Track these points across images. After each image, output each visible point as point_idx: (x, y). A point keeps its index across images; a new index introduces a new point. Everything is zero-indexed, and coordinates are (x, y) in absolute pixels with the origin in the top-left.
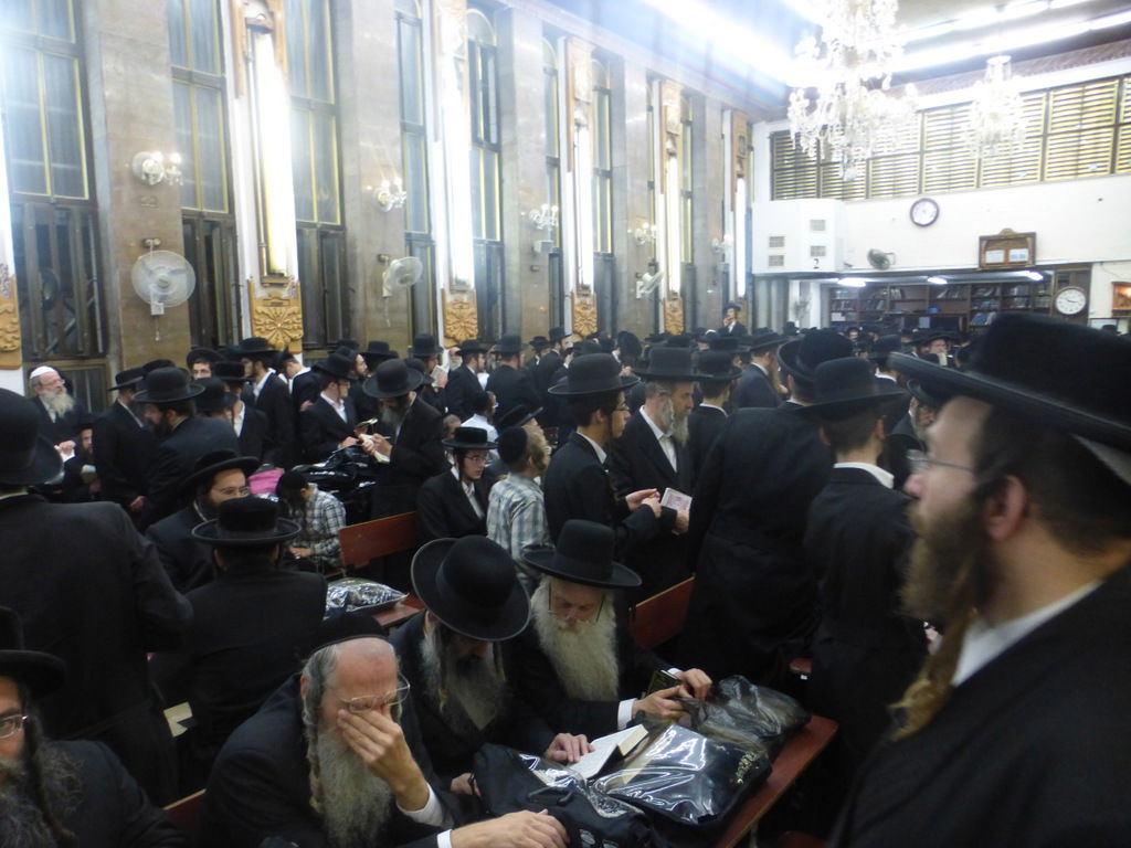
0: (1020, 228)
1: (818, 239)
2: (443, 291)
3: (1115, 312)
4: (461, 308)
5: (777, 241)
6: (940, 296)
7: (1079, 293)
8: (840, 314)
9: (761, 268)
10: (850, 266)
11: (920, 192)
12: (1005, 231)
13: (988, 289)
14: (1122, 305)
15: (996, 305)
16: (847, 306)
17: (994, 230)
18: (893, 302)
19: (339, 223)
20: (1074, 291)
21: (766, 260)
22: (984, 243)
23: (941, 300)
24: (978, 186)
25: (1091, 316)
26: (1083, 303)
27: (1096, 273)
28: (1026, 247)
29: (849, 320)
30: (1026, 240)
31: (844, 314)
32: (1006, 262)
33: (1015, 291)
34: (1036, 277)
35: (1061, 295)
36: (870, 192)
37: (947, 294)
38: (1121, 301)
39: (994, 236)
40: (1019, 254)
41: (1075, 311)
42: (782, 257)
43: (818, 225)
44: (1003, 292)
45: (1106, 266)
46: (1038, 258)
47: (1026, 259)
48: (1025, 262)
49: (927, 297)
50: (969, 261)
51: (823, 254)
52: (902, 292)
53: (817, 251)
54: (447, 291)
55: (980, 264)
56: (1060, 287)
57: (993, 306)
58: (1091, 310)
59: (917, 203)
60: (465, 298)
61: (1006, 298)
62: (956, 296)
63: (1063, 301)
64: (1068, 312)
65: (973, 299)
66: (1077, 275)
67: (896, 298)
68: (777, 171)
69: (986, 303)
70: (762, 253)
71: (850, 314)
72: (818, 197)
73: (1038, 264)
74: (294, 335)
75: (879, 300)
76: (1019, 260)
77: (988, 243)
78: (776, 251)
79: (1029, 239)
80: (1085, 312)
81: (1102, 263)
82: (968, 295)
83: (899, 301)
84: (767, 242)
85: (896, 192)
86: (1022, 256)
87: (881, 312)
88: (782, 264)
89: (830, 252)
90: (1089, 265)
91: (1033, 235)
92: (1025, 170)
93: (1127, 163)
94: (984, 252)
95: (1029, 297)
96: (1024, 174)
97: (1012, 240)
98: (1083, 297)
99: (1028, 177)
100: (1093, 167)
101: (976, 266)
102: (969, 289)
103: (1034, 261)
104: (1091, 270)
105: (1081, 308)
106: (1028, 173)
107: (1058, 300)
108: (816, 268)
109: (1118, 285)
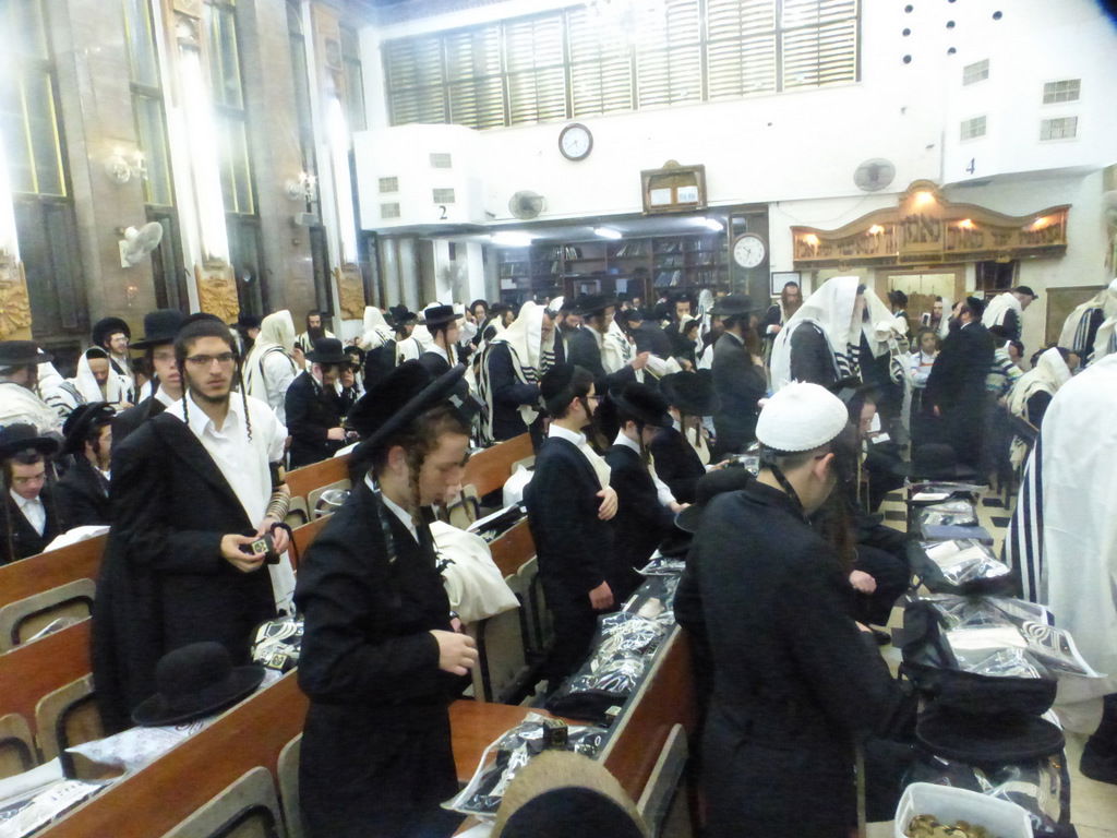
0: (686, 161)
1: (443, 179)
3: (796, 264)
5: (389, 184)
6: (620, 254)
7: (756, 240)
8: (510, 281)
9: (373, 222)
10: (493, 216)
11: (569, 116)
12: (670, 164)
13: (671, 243)
14: (803, 256)
15: (679, 262)
16: (517, 270)
17: (657, 164)
18: (569, 265)
20: (751, 239)
21: (378, 211)
22: (647, 180)
23: (621, 258)
24: (635, 107)
25: (772, 270)
26: (763, 254)
27: (773, 213)
28: (695, 184)
29: (520, 287)
30: (693, 175)
31: (514, 280)
32: (675, 203)
33: (699, 245)
34: (713, 225)
35: (738, 244)
36: (511, 118)
37: (626, 252)
38: (802, 250)
39: (659, 171)
40: (688, 194)
41: (754, 264)
42: (397, 206)
43: (442, 161)
44: (686, 247)
45: (782, 207)
46: (709, 198)
47: (696, 199)
48: (695, 203)
49: (605, 255)
51: (452, 200)
52: (579, 252)
53: (442, 196)
55: (645, 208)
56: (737, 234)
57: (677, 263)
58: (772, 263)
59: (566, 130)
61: (690, 254)
62: (637, 253)
63: (741, 250)
64: (747, 265)
65: (656, 257)
66: (754, 218)
67: (572, 258)
68: (394, 92)
69: (669, 260)
70: (371, 199)
71: (521, 280)
72: (448, 122)
73: (709, 205)
75: (551, 263)
76: (688, 200)
77: (653, 180)
78: (390, 198)
79: (697, 174)
80: (765, 264)
81: (778, 203)
82: (649, 251)
83: (575, 262)
84: (376, 185)
85: (540, 118)
86: (691, 196)
87: (555, 276)
88: (398, 214)
89: (462, 196)
90: (765, 206)
91: (701, 169)
92: (686, 88)
93: (794, 80)
94: (649, 192)
95: (712, 251)
96: (685, 92)
97: (678, 174)
98: (761, 246)
99: (690, 96)
100: (758, 84)
101: (641, 210)
102: (650, 244)
103: (705, 202)
104: (767, 213)
105: (760, 260)
106: (690, 90)
107: (736, 251)
108: (442, 218)
109: (798, 230)
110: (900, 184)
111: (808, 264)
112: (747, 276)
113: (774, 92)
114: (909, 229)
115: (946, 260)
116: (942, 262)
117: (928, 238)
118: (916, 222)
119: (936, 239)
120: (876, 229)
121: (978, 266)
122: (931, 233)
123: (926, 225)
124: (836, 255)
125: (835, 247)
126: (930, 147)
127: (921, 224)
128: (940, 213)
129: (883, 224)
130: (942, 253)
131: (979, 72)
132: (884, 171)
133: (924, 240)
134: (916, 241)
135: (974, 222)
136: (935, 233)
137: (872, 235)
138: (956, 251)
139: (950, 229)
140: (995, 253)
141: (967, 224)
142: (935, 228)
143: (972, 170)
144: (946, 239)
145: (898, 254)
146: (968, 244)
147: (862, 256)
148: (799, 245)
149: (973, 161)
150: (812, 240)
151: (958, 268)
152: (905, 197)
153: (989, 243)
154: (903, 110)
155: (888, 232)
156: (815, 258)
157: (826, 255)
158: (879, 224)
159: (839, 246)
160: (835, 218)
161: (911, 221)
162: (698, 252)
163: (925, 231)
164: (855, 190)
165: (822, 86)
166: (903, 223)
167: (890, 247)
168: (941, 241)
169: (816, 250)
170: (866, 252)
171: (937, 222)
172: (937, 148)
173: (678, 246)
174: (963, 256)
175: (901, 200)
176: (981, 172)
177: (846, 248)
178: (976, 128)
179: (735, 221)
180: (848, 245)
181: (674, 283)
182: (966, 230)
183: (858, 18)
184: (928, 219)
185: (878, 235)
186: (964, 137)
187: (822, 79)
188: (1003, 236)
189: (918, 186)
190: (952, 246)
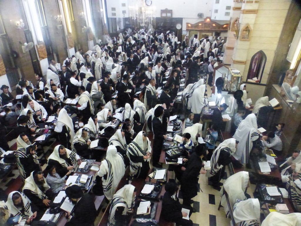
0: (169, 8)
1: (124, 9)
2: (36, 45)
3: (187, 29)
4: (42, 48)
5: (113, 9)
9: (110, 16)
12: (166, 9)
17: (164, 8)
19: (5, 33)
20: (179, 24)
21: (111, 14)
26: (181, 27)
27: (184, 20)
32: (166, 16)
40: (169, 15)
41: (179, 29)
42: (115, 14)
43: (124, 5)
46: (173, 16)
50: (159, 16)
53: (124, 12)
54: (37, 45)
55: (161, 16)
56: (177, 23)
58: (183, 29)
60: (42, 45)
63: (177, 26)
66: (180, 21)
70: (110, 12)
73: (173, 17)
74: (3, 70)
77: (163, 11)
78: (114, 12)
79: (171, 12)
80: (181, 29)
81: (184, 18)
84: (111, 9)
89: (127, 12)
90: (182, 18)
91: (172, 11)
94: (162, 14)
97: (167, 11)
104: (182, 20)
108: (124, 16)
109: (187, 24)
110: (205, 17)
112: (178, 31)
116: (210, 31)
119: (209, 27)
121: (215, 33)
123: (208, 24)
124: (193, 29)
125: (193, 27)
126: (210, 11)
132: (202, 15)
133: (207, 27)
137: (199, 25)
140: (218, 31)
141: (214, 25)
143: (215, 18)
144: (211, 27)
146: (214, 28)
148: (188, 26)
150: (190, 25)
151: (212, 32)
152: (206, 19)
153: (217, 29)
154: (207, 3)
155: (202, 25)
156: (190, 29)
160: (194, 22)
161: (205, 24)
164: (197, 17)
167: (202, 28)
169: (190, 27)
170: (198, 29)
171: (210, 24)
178: (216, 11)
180: (195, 27)
181: (162, 25)
188: (219, 28)
189: (208, 18)
190: (211, 29)
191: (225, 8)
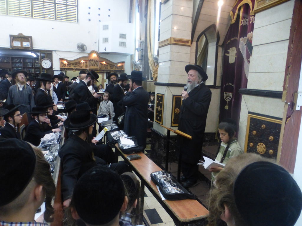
0: (26, 34)
3: (61, 68)
7: (49, 61)
12: (20, 34)
13: (18, 59)
14: (63, 66)
15: (21, 65)
17: (16, 33)
20: (47, 60)
22: (12, 38)
24: (7, 14)
25: (53, 70)
26: (51, 65)
27: (54, 53)
28: (28, 41)
30: (28, 39)
32: (22, 46)
33: (28, 61)
34: (34, 55)
35: (43, 61)
38: (62, 65)
39: (15, 35)
40: (26, 44)
41: (48, 67)
44: (23, 61)
45: (57, 52)
46: (33, 47)
47: (29, 46)
50: (7, 45)
56: (42, 59)
58: (53, 68)
61: (25, 63)
62: (6, 61)
63: (44, 63)
64: (46, 68)
65: (12, 63)
66: (48, 54)
69: (17, 64)
73: (34, 49)
76: (26, 46)
77: (13, 38)
79: (29, 39)
80: (51, 67)
81: (55, 51)
82: (10, 61)
92: (26, 12)
93: (60, 18)
94: (12, 42)
95: (33, 63)
96: (25, 13)
97: (23, 38)
98: (50, 62)
99: (27, 15)
100: (49, 16)
101: (10, 47)
102: (11, 59)
103: (32, 48)
104: (52, 53)
105: (50, 66)
106: (27, 13)
107: (42, 63)
109: (61, 59)
110: (89, 51)
111: (64, 69)
112: (46, 71)
113: (54, 20)
114: (91, 62)
115: (100, 71)
116: (99, 71)
117: (95, 65)
118: (93, 61)
119: (97, 66)
120: (82, 61)
121: (107, 73)
122: (96, 64)
123: (95, 62)
124: (72, 67)
125: (72, 65)
126: (95, 43)
127: (94, 62)
128: (98, 59)
129: (84, 60)
130: (99, 69)
131: (106, 27)
132: (85, 47)
133: (94, 66)
134: (92, 65)
135: (106, 62)
136: (97, 64)
137: (82, 63)
138: (102, 69)
139: (101, 64)
140: (111, 70)
142: (97, 63)
143: (106, 50)
144: (100, 66)
145: (88, 68)
146: (105, 68)
147: (79, 68)
148: (62, 63)
149: (106, 48)
150: (65, 62)
151: (102, 73)
152: (90, 54)
153: (109, 68)
154: (89, 32)
155: (86, 63)
156: (66, 67)
157: (69, 67)
158: (83, 60)
159: (73, 65)
160: (72, 57)
161: (91, 61)
162: (27, 63)
163: (95, 63)
164: (77, 50)
165: (68, 21)
166: (89, 61)
167: (86, 66)
168: (98, 66)
169: (66, 65)
170: (80, 67)
171: (98, 62)
172: (97, 43)
173: (20, 60)
174: (104, 70)
175: (89, 55)
176: (107, 51)
177: (75, 66)
178: (106, 40)
179: (42, 55)
180: (75, 65)
182: (104, 64)
183: (77, 6)
184: (95, 60)
185: (83, 63)
186: (103, 42)
187: (68, 19)
188: (112, 67)
189: (93, 52)
190: (101, 68)
191: (119, 36)
